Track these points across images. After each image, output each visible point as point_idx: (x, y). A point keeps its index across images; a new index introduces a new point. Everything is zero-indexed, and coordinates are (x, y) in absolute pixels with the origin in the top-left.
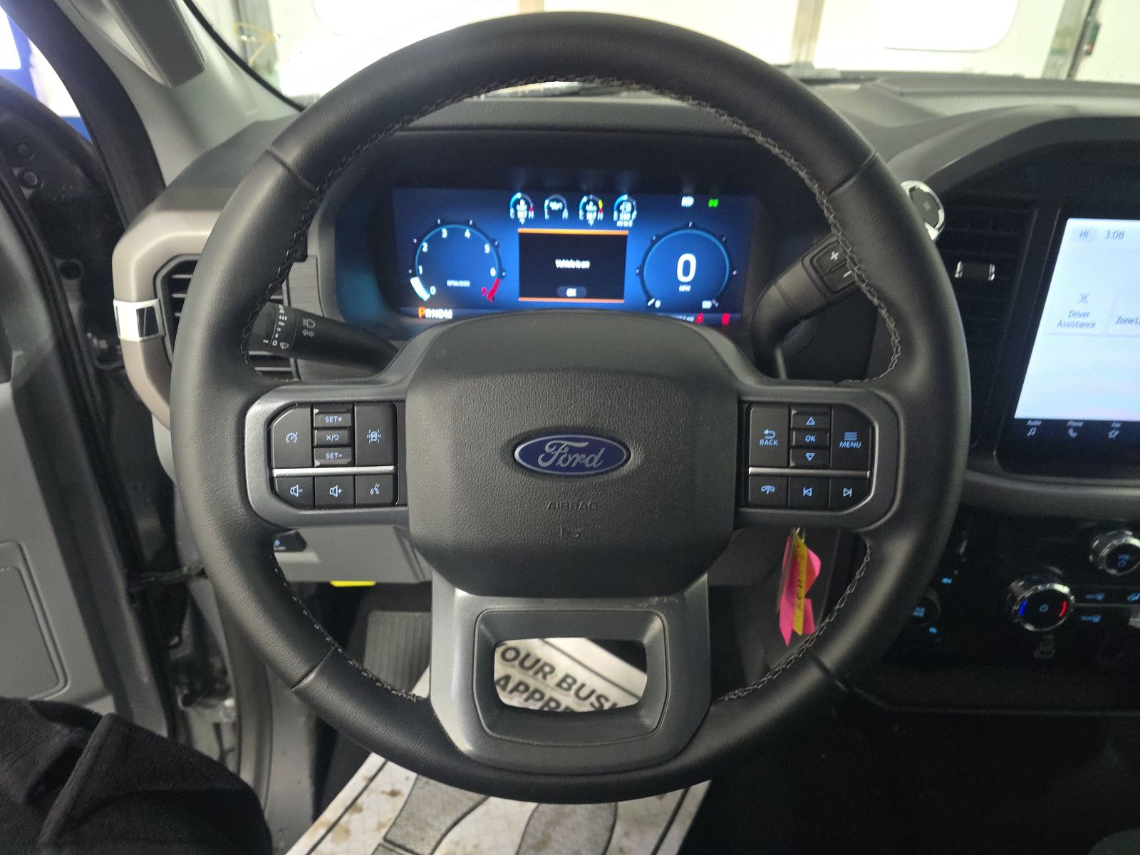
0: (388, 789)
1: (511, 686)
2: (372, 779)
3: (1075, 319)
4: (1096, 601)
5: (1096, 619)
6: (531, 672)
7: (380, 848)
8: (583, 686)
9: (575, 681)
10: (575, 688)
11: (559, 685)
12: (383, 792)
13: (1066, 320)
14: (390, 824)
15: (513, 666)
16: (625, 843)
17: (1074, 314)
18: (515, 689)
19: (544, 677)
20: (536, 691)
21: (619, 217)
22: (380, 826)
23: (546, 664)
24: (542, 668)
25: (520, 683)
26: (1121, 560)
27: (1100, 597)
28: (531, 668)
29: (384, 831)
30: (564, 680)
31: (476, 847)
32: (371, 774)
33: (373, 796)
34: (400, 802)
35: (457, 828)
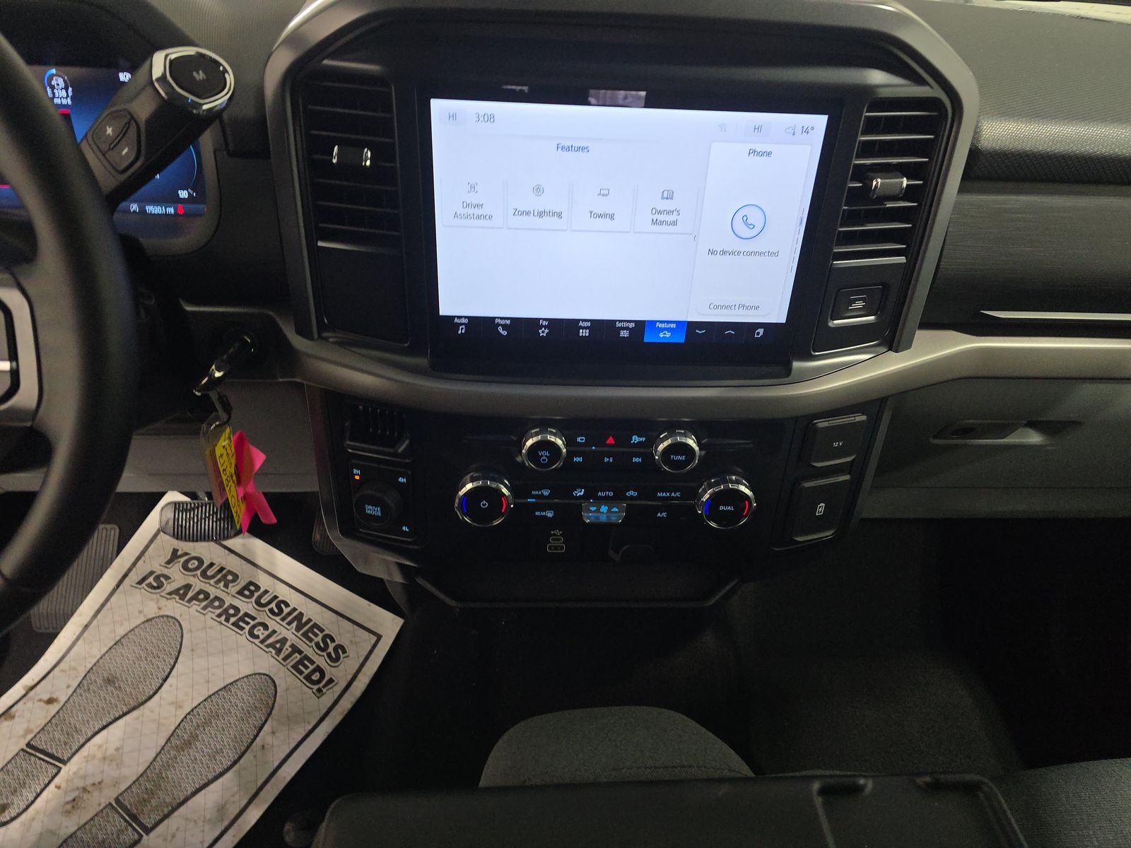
0: (46, 697)
1: (190, 595)
2: (32, 688)
3: (470, 211)
4: (542, 496)
5: (550, 514)
6: (212, 582)
7: (21, 753)
8: (266, 592)
9: (258, 588)
10: (256, 595)
11: (240, 593)
12: (40, 700)
13: (461, 211)
14: (37, 730)
15: (194, 576)
16: (269, 740)
17: (468, 205)
18: (195, 598)
19: (226, 586)
20: (217, 598)
21: (54, 94)
22: (28, 731)
23: (230, 572)
24: (225, 576)
25: (201, 592)
26: (542, 456)
27: (546, 493)
28: (213, 577)
29: (29, 737)
30: (246, 587)
31: (117, 749)
32: (32, 683)
33: (30, 704)
34: (54, 708)
35: (104, 733)
